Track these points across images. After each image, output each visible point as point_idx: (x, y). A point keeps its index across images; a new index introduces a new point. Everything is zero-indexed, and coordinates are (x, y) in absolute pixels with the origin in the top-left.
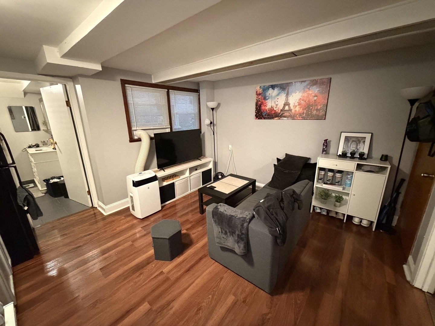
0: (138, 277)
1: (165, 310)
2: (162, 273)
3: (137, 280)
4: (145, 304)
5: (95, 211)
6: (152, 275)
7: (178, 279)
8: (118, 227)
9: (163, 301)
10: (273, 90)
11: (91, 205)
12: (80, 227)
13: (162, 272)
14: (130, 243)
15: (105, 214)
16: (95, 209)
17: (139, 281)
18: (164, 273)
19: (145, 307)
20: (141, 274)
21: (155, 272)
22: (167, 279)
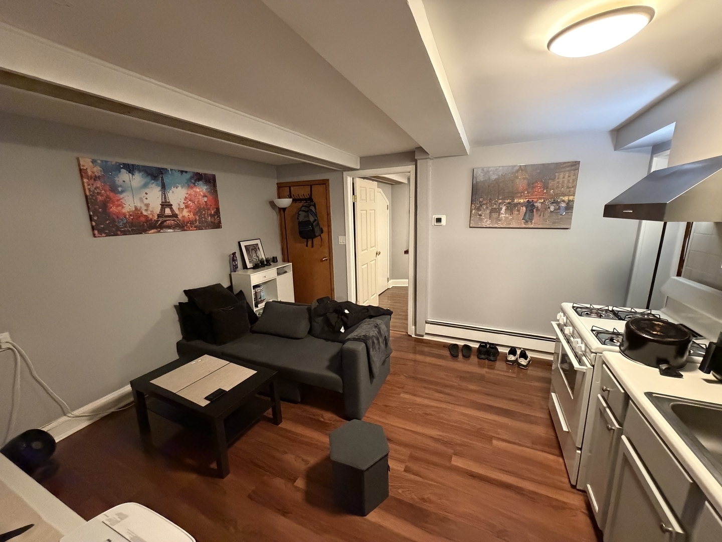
1: (446, 440)
3: (436, 499)
9: (440, 447)
10: (130, 174)
13: (405, 471)
18: (406, 467)
19: (457, 462)
20: (424, 500)
21: (410, 481)
22: (413, 458)
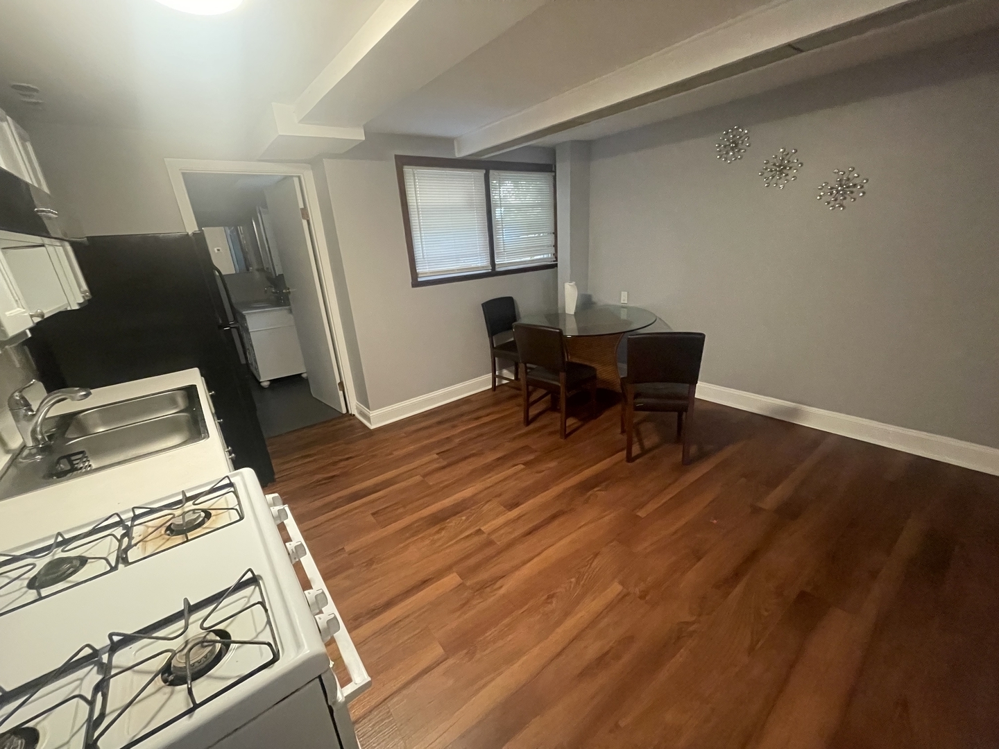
0: (438, 532)
1: (488, 589)
2: (479, 532)
3: (436, 537)
4: (451, 576)
5: (352, 422)
6: (462, 532)
7: (510, 545)
8: (395, 450)
9: (484, 575)
11: (344, 411)
12: (330, 445)
13: (480, 530)
14: (418, 478)
15: (372, 427)
16: (352, 418)
17: (439, 539)
18: (483, 533)
19: (452, 579)
20: (443, 529)
21: (466, 529)
22: (490, 543)
